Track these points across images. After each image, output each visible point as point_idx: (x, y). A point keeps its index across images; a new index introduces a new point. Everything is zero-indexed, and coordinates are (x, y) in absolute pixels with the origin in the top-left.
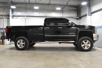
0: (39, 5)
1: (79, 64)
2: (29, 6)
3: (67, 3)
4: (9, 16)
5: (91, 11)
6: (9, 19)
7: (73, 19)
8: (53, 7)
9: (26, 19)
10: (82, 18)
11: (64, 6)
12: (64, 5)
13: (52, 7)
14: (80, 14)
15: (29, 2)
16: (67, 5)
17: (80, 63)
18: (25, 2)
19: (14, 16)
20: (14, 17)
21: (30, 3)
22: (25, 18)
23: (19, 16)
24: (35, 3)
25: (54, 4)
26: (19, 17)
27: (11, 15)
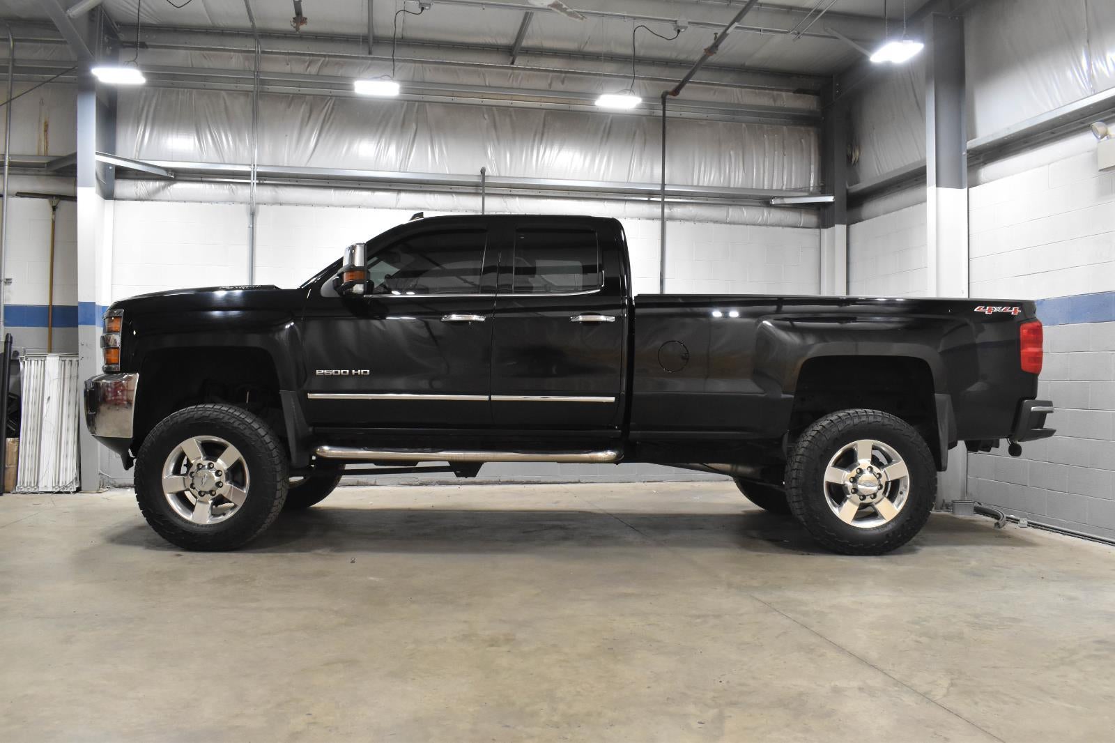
0: (401, 53)
1: (836, 691)
2: (298, 68)
3: (710, 42)
4: (66, 169)
5: (973, 135)
6: (64, 205)
7: (776, 215)
8: (558, 86)
9: (253, 214)
10: (870, 208)
11: (680, 75)
12: (682, 57)
13: (542, 84)
14: (851, 163)
15: (299, 18)
16: (713, 59)
17: (841, 683)
18: (245, 23)
19: (121, 173)
20: (123, 187)
21: (303, 28)
22: (243, 192)
23: (176, 175)
24: (362, 30)
25: (571, 46)
26: (179, 187)
27: (90, 158)
